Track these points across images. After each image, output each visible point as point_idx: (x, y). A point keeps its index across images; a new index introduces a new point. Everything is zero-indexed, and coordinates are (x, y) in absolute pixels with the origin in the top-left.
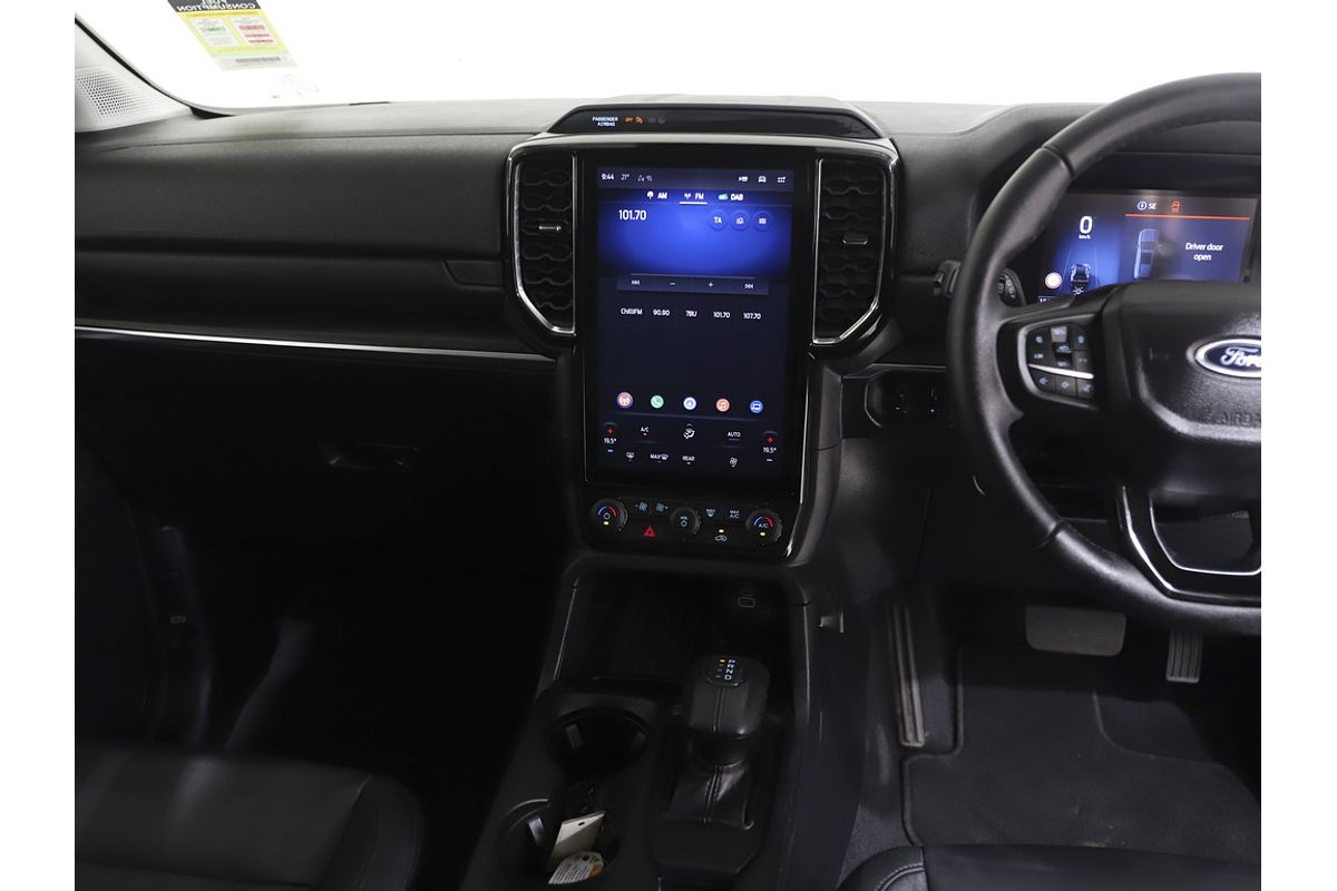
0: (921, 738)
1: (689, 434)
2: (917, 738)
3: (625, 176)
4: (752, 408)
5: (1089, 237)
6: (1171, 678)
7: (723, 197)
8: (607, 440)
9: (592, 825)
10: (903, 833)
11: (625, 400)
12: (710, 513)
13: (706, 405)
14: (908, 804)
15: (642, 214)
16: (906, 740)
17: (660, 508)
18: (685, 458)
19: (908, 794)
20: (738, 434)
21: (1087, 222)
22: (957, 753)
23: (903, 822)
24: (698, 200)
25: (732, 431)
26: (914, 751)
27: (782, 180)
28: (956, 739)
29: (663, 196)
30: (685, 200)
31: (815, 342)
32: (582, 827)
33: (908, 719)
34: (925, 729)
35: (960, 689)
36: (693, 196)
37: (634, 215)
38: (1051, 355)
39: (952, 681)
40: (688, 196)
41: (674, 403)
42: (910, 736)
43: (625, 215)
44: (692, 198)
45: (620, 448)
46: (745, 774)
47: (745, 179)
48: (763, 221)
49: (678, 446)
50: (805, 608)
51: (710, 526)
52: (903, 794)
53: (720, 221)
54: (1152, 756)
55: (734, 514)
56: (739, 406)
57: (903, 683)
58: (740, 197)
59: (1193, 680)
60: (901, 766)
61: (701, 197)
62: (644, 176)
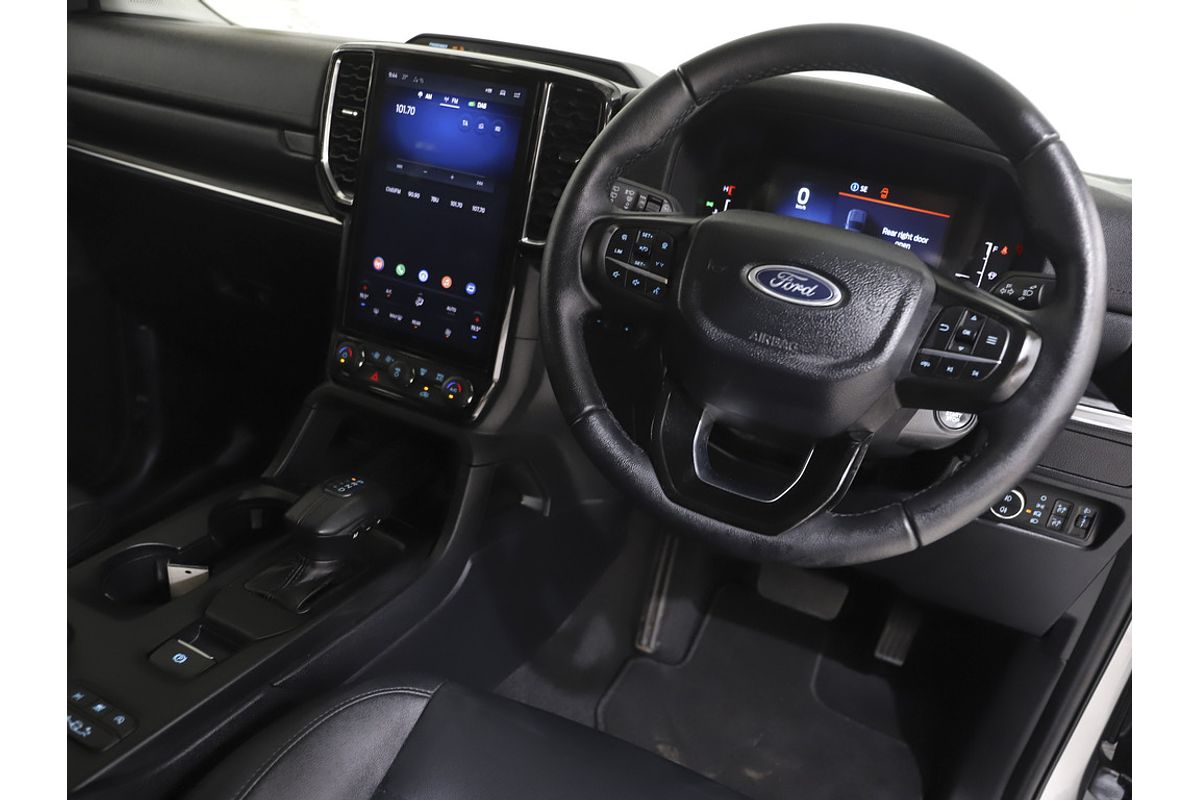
0: (653, 644)
1: (420, 302)
2: (649, 644)
3: (405, 76)
4: (468, 289)
5: (804, 208)
6: (878, 655)
7: (471, 104)
8: (362, 295)
9: (198, 577)
10: (592, 713)
11: (379, 264)
12: (423, 372)
13: (435, 279)
14: (611, 692)
15: (412, 110)
16: (640, 644)
17: (388, 359)
18: (414, 322)
19: (617, 684)
20: (454, 310)
21: (804, 194)
22: (679, 667)
23: (598, 704)
24: (454, 104)
25: (451, 306)
26: (643, 654)
27: (517, 95)
28: (685, 656)
29: (429, 97)
30: (444, 102)
31: (525, 240)
32: (188, 576)
33: (648, 628)
34: (658, 639)
35: (708, 619)
36: (450, 100)
37: (407, 109)
38: (631, 254)
39: (703, 610)
40: (447, 99)
41: (412, 273)
42: (645, 641)
43: (400, 108)
44: (449, 102)
45: (371, 303)
46: (331, 574)
47: (490, 90)
48: (498, 129)
49: (411, 312)
50: (472, 470)
51: (421, 381)
52: (612, 682)
53: (467, 124)
54: (848, 719)
55: (440, 377)
56: (459, 285)
57: (654, 597)
58: (483, 106)
59: (898, 662)
60: (625, 662)
61: (456, 101)
62: (418, 78)
